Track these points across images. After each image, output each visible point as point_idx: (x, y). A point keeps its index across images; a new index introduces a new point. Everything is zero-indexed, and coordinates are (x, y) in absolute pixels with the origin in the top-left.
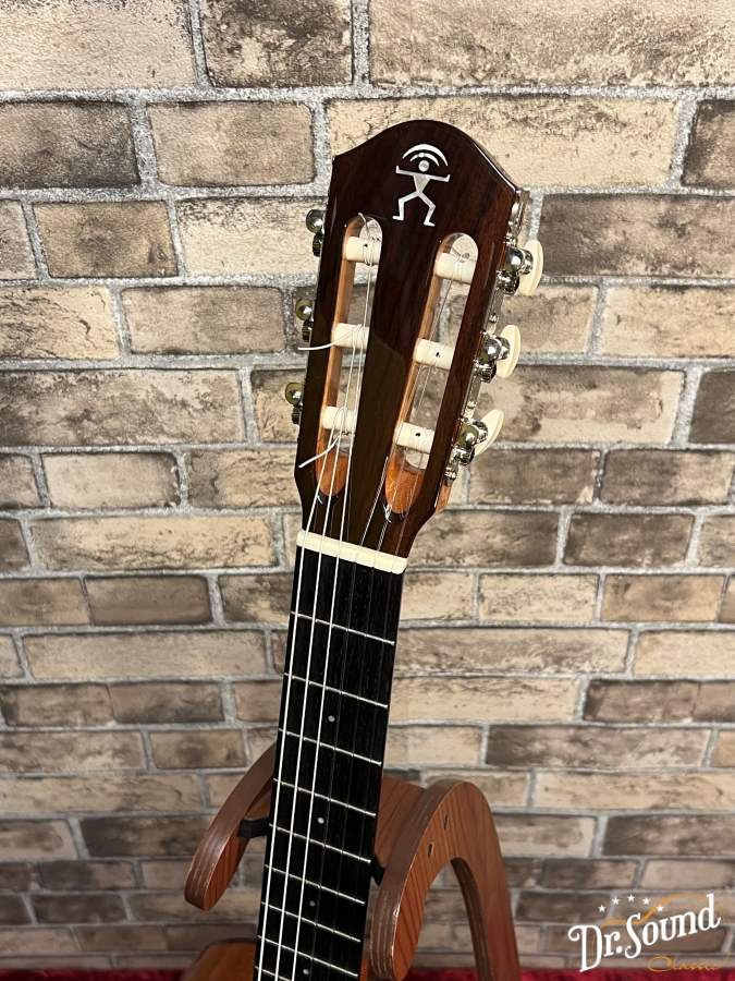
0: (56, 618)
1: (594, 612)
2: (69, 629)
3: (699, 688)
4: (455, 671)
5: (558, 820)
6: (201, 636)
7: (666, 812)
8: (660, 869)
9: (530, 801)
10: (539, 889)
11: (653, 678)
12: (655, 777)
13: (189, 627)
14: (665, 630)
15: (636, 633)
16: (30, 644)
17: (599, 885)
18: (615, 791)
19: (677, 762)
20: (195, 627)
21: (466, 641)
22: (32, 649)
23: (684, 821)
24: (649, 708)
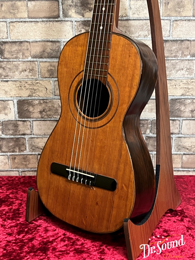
0: (19, 15)
2: (22, 20)
3: (191, 43)
6: (56, 23)
7: (186, 97)
8: (186, 125)
10: (151, 135)
11: (178, 39)
12: (181, 81)
13: (53, 20)
14: (180, 20)
15: (172, 21)
16: (11, 25)
18: (171, 87)
19: (187, 75)
20: (55, 20)
21: (127, 25)
22: (11, 27)
23: (192, 101)
24: (178, 51)
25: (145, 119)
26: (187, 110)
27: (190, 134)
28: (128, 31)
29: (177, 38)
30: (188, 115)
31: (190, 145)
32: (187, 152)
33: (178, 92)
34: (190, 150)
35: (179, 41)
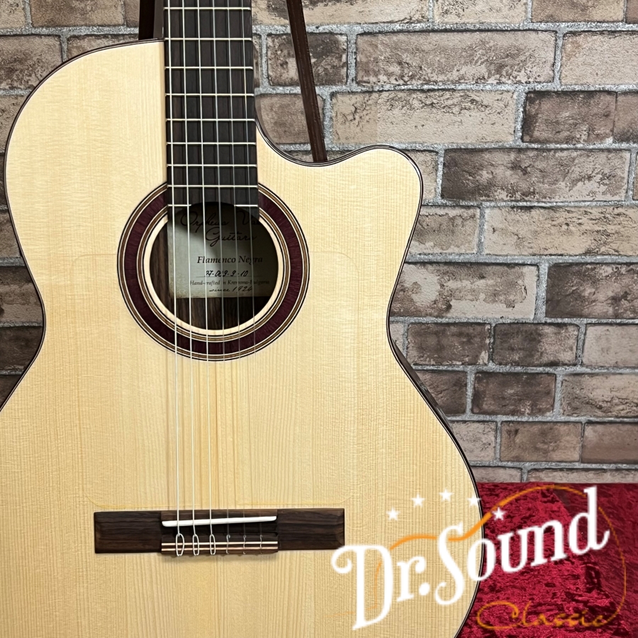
0: (97, 17)
1: (526, 12)
2: (106, 30)
3: (616, 101)
4: (415, 84)
5: (506, 268)
7: (599, 258)
8: (598, 338)
9: (480, 244)
10: (492, 367)
11: (577, 88)
12: (586, 213)
14: (584, 31)
15: (560, 35)
16: (73, 47)
17: (545, 359)
18: (553, 230)
19: (604, 193)
21: (425, 48)
23: (615, 270)
24: (576, 125)
25: (475, 321)
26: (601, 296)
27: (607, 365)
28: (427, 63)
29: (576, 84)
30: (605, 310)
31: (607, 395)
32: (598, 416)
33: (576, 245)
34: (607, 411)
35: (581, 96)
